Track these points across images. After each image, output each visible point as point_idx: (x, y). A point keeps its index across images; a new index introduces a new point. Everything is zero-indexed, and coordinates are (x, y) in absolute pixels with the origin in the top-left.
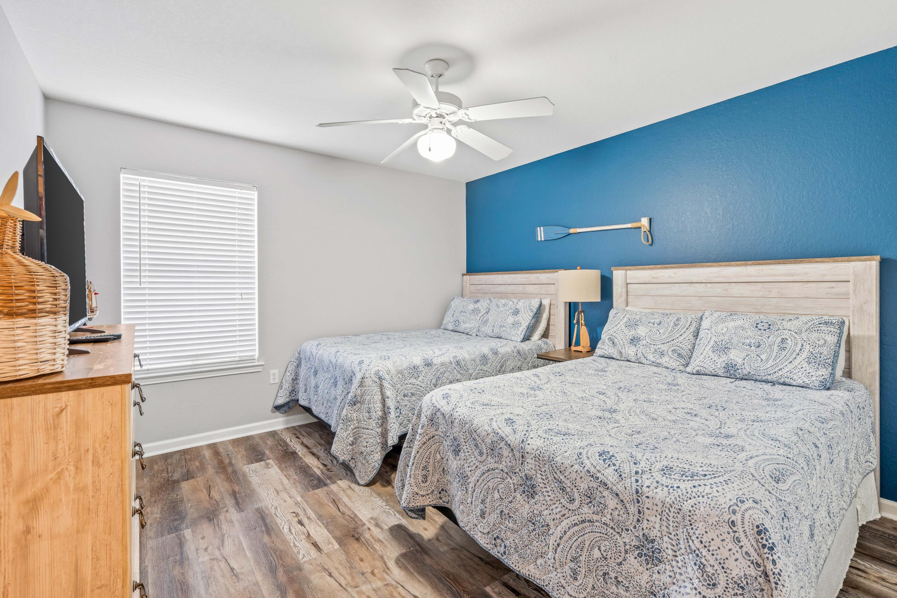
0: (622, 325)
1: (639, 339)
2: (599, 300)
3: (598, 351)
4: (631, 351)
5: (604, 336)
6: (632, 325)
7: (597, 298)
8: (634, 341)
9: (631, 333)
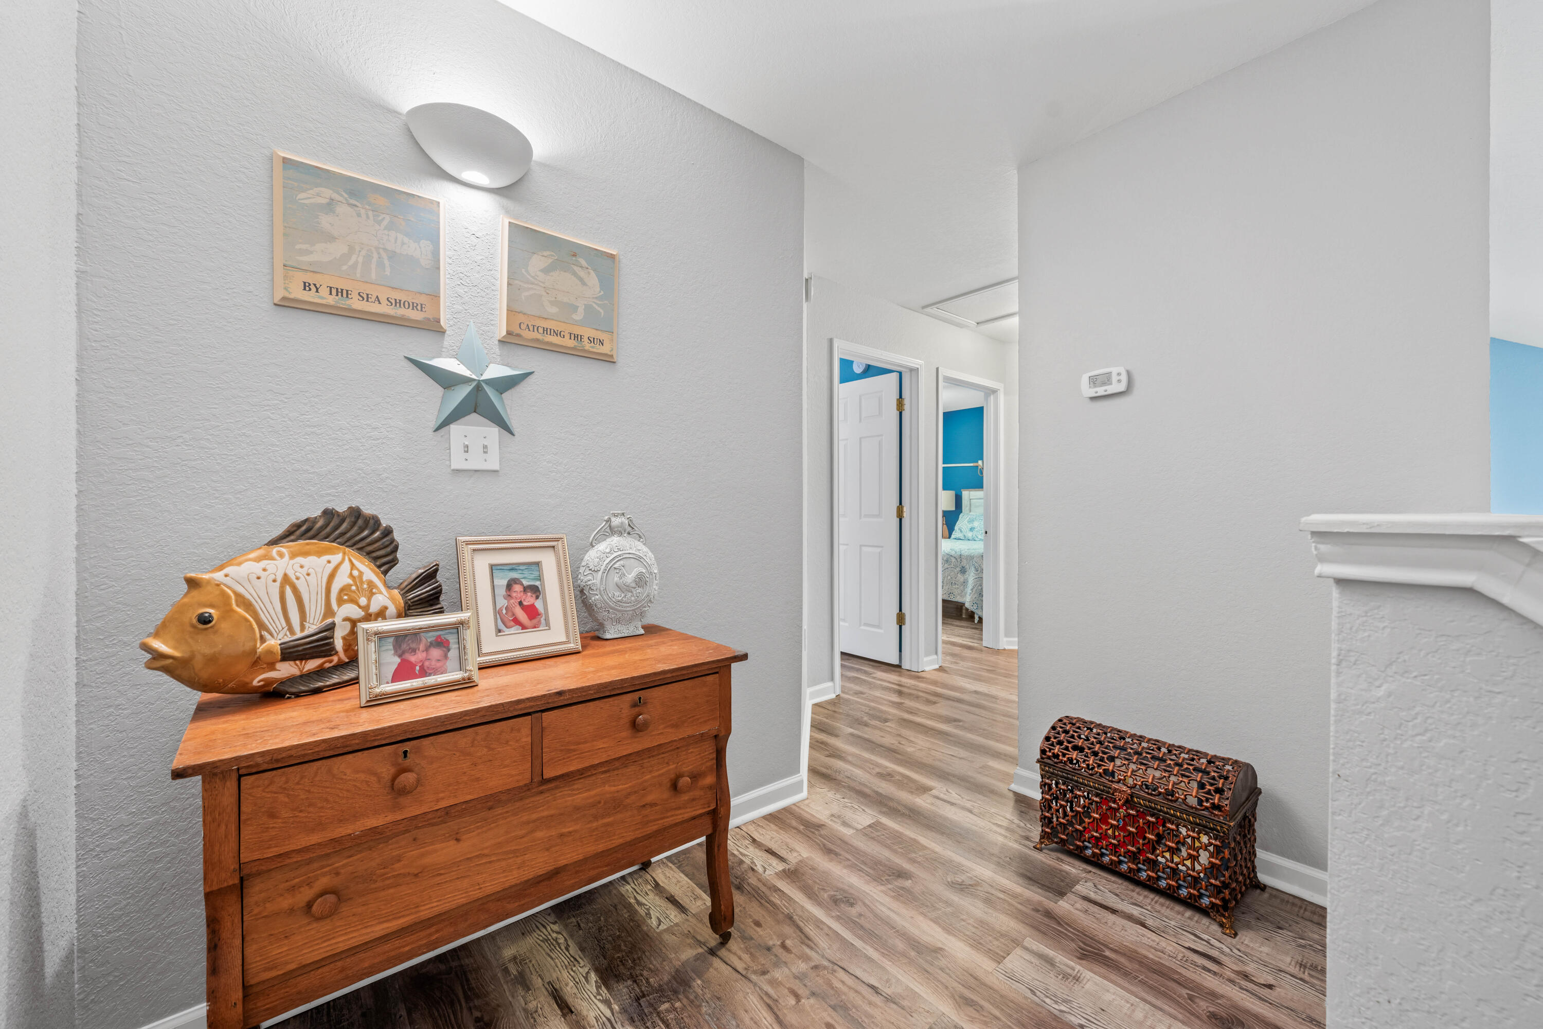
0: (966, 522)
1: (974, 528)
2: (954, 509)
3: (953, 536)
4: (970, 535)
5: (956, 528)
6: (971, 521)
7: (953, 509)
8: (972, 529)
9: (970, 526)
